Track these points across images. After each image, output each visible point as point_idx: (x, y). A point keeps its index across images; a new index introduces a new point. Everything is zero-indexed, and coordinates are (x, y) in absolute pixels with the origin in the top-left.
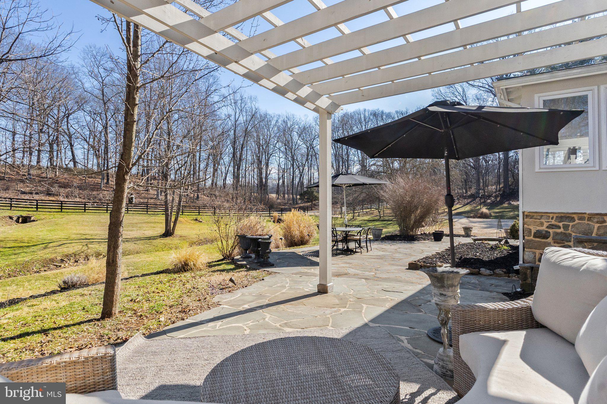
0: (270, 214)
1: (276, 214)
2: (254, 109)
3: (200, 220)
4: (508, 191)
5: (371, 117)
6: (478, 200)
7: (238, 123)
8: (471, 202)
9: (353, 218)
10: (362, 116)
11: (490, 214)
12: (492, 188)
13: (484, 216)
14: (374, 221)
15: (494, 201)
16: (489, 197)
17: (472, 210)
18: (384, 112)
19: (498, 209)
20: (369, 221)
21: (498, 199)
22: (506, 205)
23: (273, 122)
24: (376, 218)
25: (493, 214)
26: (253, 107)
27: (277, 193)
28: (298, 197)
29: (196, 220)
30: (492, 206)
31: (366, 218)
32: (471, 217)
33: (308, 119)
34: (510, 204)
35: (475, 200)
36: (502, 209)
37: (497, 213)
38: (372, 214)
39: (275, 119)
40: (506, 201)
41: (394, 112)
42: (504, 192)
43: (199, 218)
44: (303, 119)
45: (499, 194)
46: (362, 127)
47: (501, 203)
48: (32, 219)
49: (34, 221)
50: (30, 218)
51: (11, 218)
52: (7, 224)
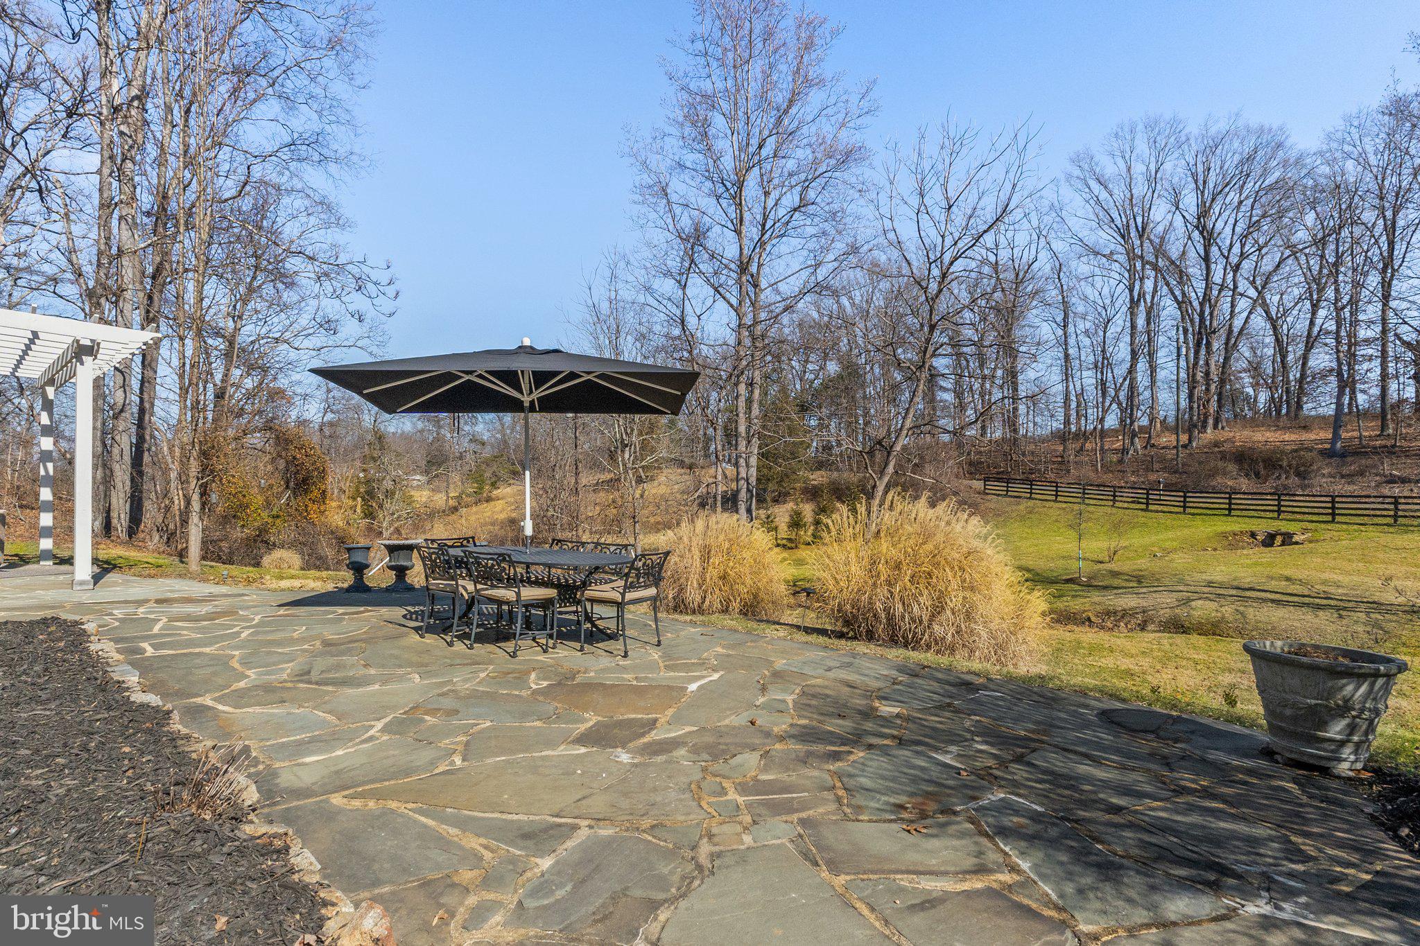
48: (1296, 538)
49: (1297, 543)
50: (1292, 537)
51: (1253, 535)
52: (1232, 547)
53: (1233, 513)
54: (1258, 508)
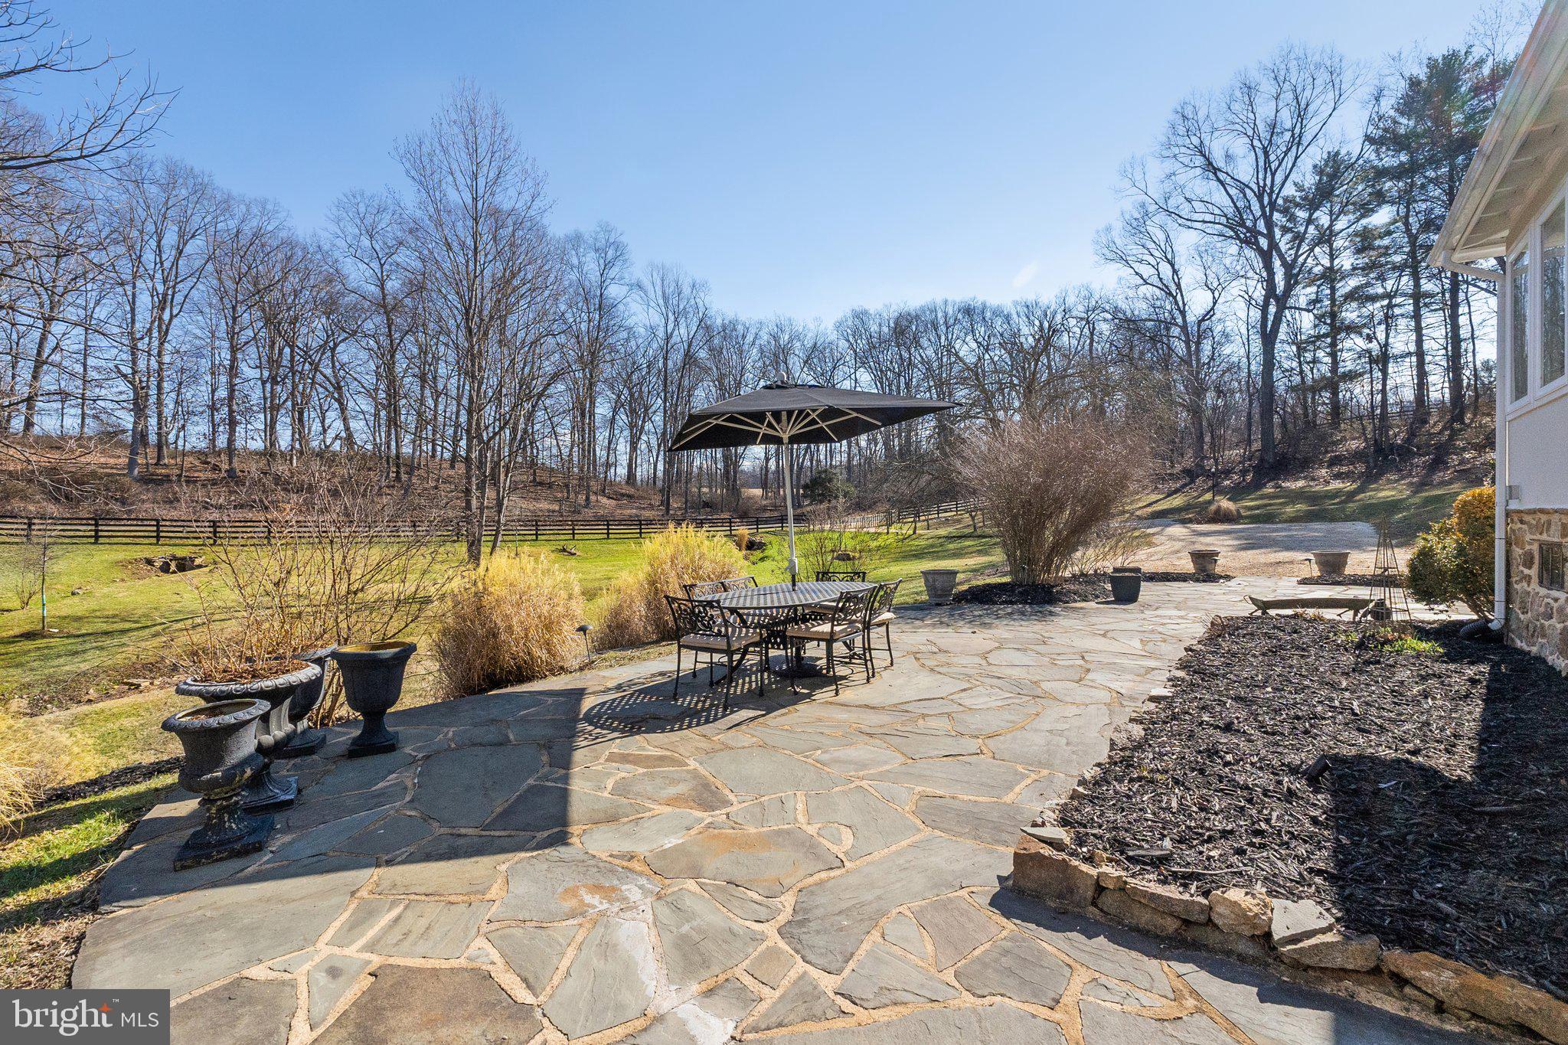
0: (731, 530)
1: (744, 531)
2: (702, 310)
3: (573, 551)
4: (1270, 458)
5: (960, 316)
6: (1199, 481)
7: (672, 341)
8: (1184, 486)
9: (914, 533)
10: (940, 315)
11: (1238, 511)
12: (1234, 454)
13: (1221, 517)
14: (960, 537)
15: (1240, 483)
16: (1227, 473)
17: (1189, 505)
18: (988, 304)
19: (1252, 500)
20: (950, 538)
21: (1249, 478)
22: (1269, 490)
23: (750, 338)
24: (967, 531)
25: (1243, 513)
26: (701, 305)
27: (764, 485)
28: (801, 491)
29: (564, 550)
30: (1236, 494)
31: (943, 532)
32: (1190, 521)
33: (822, 327)
34: (1280, 487)
35: (1192, 481)
36: (1261, 499)
37: (1250, 508)
38: (959, 521)
39: (753, 331)
40: (1269, 482)
41: (1010, 304)
42: (1262, 460)
43: (570, 546)
44: (812, 327)
45: (1250, 465)
46: (940, 338)
47: (1257, 485)
48: (198, 562)
49: (200, 566)
50: (193, 561)
51: (149, 562)
52: (137, 576)
53: (101, 540)
54: (127, 534)
